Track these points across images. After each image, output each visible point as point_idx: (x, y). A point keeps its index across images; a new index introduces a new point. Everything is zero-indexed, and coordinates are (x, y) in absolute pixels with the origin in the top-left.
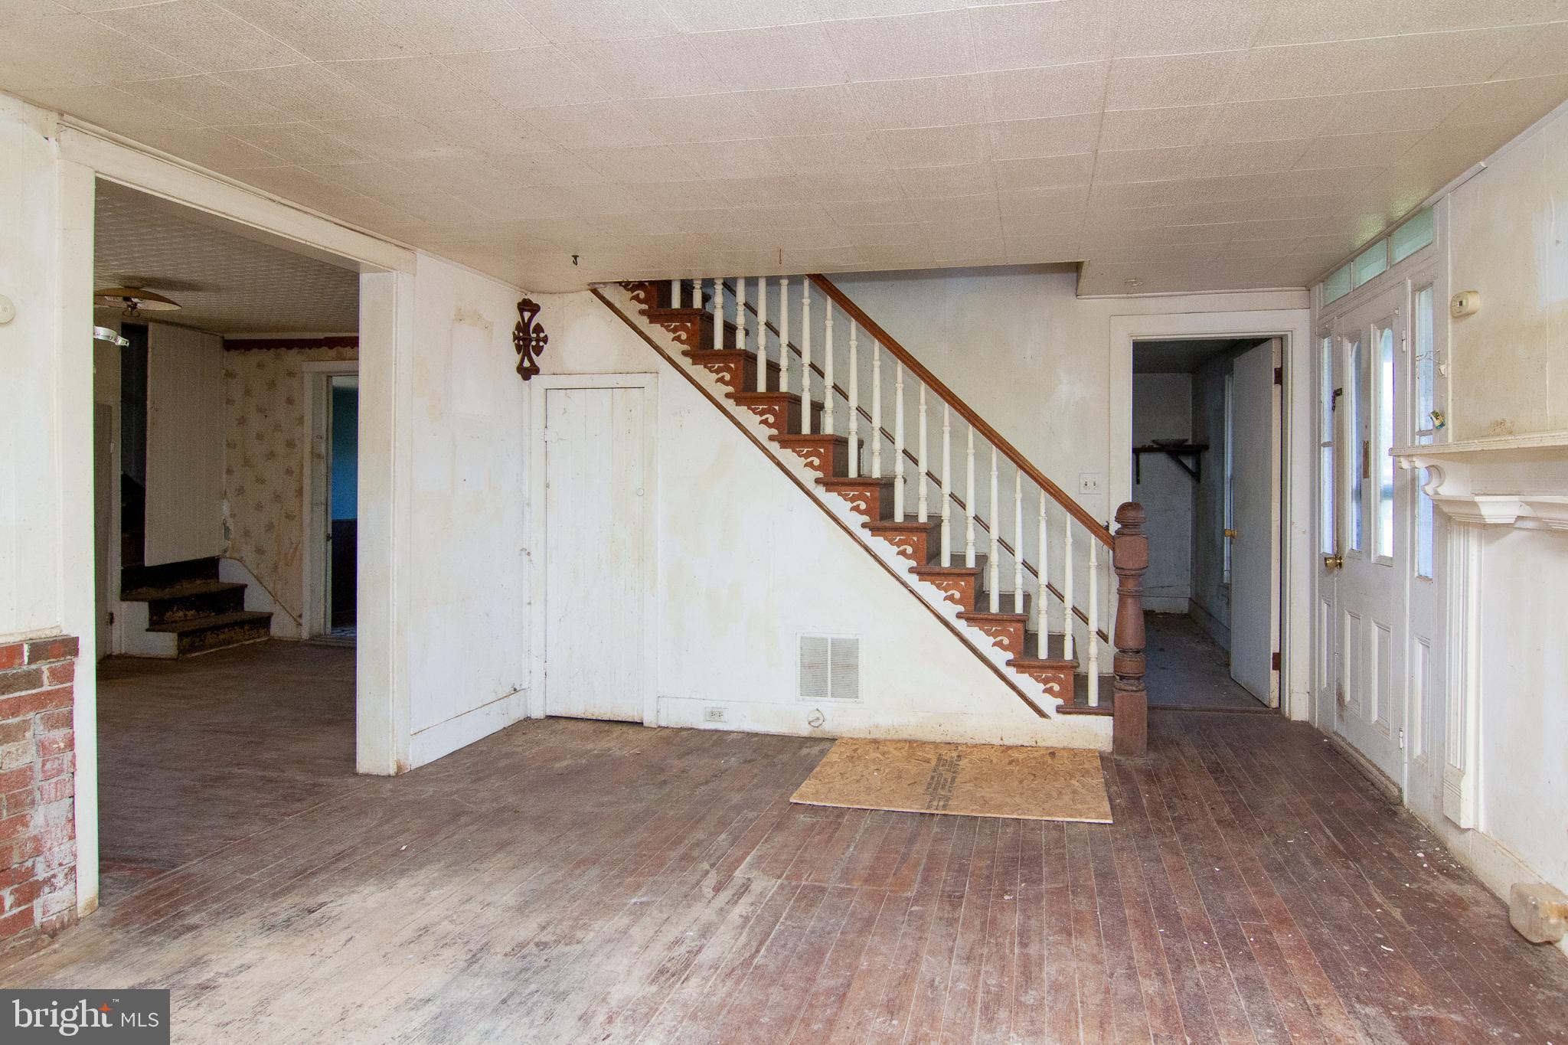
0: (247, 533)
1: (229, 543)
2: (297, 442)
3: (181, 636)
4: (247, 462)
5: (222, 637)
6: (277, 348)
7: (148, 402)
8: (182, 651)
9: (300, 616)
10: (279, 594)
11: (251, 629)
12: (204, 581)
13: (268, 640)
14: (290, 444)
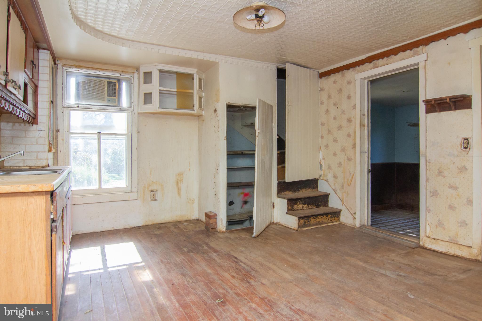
0: (330, 167)
1: (321, 172)
2: (352, 119)
3: (300, 218)
4: (329, 132)
5: (318, 220)
6: (342, 71)
7: (286, 102)
8: (300, 226)
9: (355, 213)
10: (344, 200)
11: (331, 218)
12: (311, 190)
13: (339, 224)
14: (349, 121)
